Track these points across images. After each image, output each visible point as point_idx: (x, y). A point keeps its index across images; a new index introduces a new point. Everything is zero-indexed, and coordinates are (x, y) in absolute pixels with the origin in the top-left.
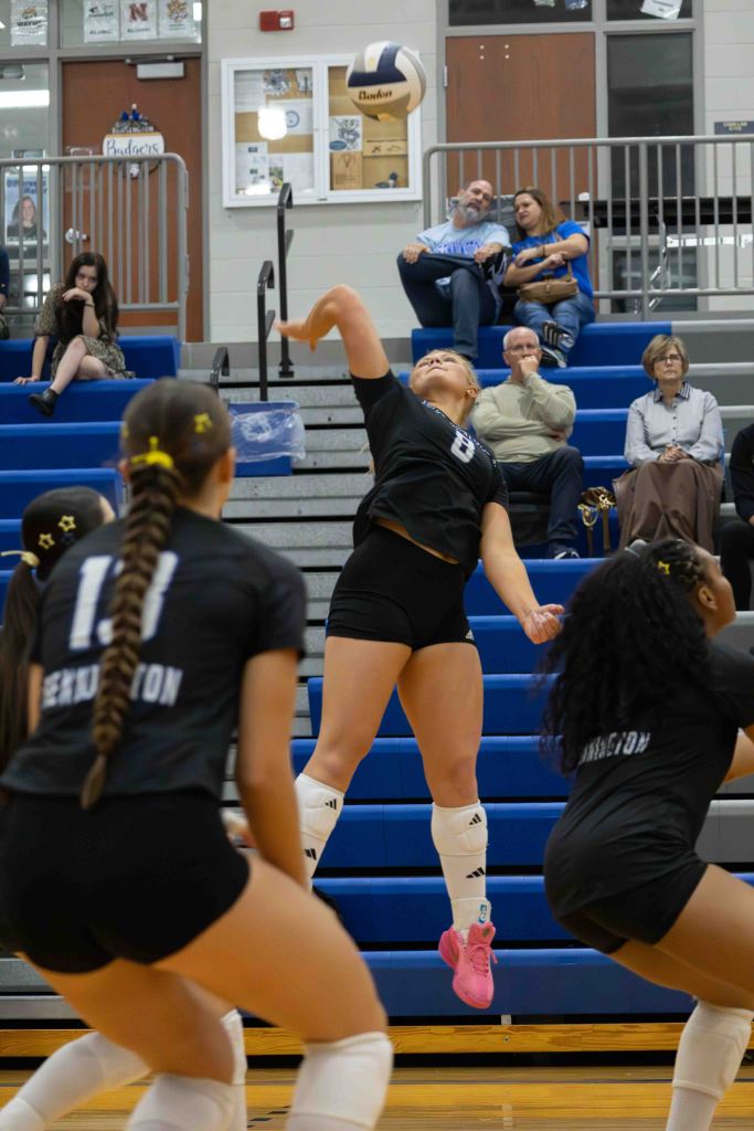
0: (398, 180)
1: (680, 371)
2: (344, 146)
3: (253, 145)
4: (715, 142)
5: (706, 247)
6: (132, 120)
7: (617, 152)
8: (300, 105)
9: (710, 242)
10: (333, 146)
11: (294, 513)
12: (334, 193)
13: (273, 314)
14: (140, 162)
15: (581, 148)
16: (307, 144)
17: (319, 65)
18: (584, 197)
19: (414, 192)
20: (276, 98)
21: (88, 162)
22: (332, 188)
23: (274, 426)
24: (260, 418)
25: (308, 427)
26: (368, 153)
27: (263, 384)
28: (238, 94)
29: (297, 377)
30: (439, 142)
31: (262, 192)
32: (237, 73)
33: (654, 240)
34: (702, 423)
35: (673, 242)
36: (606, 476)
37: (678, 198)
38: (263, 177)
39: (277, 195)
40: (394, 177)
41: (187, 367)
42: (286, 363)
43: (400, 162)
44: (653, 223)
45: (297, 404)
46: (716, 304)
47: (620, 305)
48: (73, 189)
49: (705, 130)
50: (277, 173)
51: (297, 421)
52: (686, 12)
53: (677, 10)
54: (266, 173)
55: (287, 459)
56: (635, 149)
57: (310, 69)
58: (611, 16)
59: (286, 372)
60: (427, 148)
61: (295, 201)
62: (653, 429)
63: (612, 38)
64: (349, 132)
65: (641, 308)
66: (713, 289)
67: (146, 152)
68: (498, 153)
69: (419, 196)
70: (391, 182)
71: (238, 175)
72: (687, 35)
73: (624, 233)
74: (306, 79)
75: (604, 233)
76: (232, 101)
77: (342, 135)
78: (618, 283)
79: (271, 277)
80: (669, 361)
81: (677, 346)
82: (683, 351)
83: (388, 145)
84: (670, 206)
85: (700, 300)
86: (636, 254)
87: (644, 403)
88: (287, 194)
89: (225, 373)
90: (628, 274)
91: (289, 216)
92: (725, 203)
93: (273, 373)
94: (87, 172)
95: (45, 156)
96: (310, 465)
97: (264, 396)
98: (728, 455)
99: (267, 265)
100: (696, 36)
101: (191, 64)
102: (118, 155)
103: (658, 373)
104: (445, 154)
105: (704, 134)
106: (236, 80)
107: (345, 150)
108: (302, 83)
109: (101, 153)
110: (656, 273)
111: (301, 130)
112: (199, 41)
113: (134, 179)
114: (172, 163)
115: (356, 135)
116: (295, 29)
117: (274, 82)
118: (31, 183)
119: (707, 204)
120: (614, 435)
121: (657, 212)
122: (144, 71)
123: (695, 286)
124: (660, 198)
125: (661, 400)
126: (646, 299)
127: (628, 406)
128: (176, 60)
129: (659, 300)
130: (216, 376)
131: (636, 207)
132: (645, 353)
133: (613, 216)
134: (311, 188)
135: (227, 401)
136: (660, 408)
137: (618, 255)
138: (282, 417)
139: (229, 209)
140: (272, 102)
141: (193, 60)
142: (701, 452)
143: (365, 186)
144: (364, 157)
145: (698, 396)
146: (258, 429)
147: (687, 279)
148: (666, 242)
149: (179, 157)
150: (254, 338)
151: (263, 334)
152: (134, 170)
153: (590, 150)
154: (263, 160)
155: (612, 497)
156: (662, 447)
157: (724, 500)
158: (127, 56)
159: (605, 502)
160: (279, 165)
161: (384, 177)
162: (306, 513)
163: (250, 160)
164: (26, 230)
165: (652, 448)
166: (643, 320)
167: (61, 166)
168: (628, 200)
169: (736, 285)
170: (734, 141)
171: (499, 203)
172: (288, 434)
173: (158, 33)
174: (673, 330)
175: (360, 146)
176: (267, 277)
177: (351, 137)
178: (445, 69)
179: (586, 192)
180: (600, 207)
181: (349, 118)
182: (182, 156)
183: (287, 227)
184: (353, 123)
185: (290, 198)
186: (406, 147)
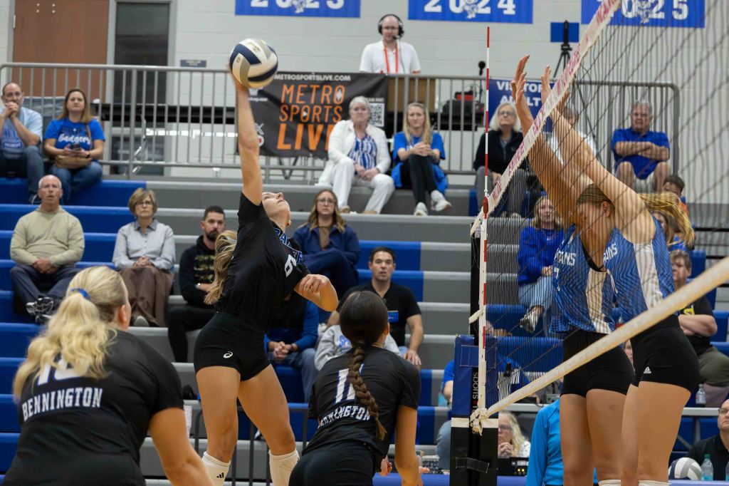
1: (151, 212)
4: (179, 71)
5: (171, 137)
7: (118, 74)
9: (173, 133)
15: (96, 70)
18: (97, 101)
30: (8, 61)
33: (138, 131)
34: (163, 245)
35: (150, 132)
37: (155, 105)
44: (138, 119)
46: (175, 172)
47: (115, 170)
49: (174, 64)
56: (129, 72)
60: (1, 65)
62: (132, 247)
63: (120, 4)
65: (128, 173)
66: (173, 163)
68: (44, 70)
72: (166, 5)
73: (119, 126)
75: (108, 124)
78: (115, 156)
80: (145, 205)
81: (150, 196)
82: (153, 198)
84: (149, 109)
85: (166, 169)
86: (127, 139)
87: (127, 229)
90: (121, 152)
92: (184, 110)
98: (177, 266)
100: (172, 6)
103: (137, 212)
104: (11, 69)
105: (173, 65)
110: (138, 151)
119: (172, 109)
121: (141, 113)
123: (162, 160)
124: (144, 104)
125: (139, 229)
126: (131, 167)
129: (140, 168)
131: (128, 109)
132: (130, 200)
133: (116, 114)
136: (138, 234)
137: (115, 139)
142: (160, 263)
145: (162, 228)
147: (158, 156)
148: (145, 132)
153: (102, 72)
156: (137, 258)
157: (172, 293)
165: (130, 259)
166: (129, 179)
168: (123, 104)
169: (188, 161)
170: (191, 71)
171: (43, 101)
174: (147, 187)
178: (15, 17)
179: (98, 98)
180: (106, 108)
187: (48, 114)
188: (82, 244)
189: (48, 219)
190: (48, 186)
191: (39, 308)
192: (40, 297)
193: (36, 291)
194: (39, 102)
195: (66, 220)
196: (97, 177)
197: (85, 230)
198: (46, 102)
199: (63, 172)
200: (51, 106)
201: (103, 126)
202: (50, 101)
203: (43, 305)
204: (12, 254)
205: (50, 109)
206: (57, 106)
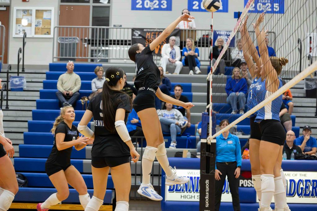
0: (48, 33)
1: (102, 74)
3: (19, 25)
4: (113, 28)
5: (110, 50)
7: (93, 29)
8: (29, 17)
9: (111, 48)
10: (36, 26)
11: (23, 99)
13: (21, 58)
15: (86, 28)
16: (30, 25)
17: (34, 9)
18: (86, 38)
19: (51, 36)
20: (25, 15)
22: (35, 34)
23: (20, 81)
24: (17, 79)
25: (27, 82)
26: (43, 27)
27: (18, 73)
28: (17, 14)
29: (25, 72)
30: (57, 25)
31: (22, 35)
32: (17, 10)
33: (99, 48)
35: (103, 48)
36: (87, 94)
37: (105, 39)
38: (21, 31)
41: (3, 69)
42: (23, 69)
43: (49, 30)
44: (100, 44)
45: (25, 77)
46: (112, 61)
47: (92, 60)
50: (24, 30)
51: (24, 80)
52: (109, 2)
53: (107, 2)
55: (22, 88)
56: (97, 29)
57: (32, 10)
58: (94, 2)
59: (23, 71)
60: (55, 27)
61: (27, 36)
62: (97, 86)
63: (94, 7)
64: (39, 23)
65: (96, 61)
66: (111, 58)
68: (69, 28)
70: (47, 34)
71: (16, 31)
72: (109, 7)
73: (93, 46)
74: (31, 12)
75: (90, 46)
76: (16, 16)
77: (37, 24)
78: (92, 56)
79: (21, 51)
80: (100, 72)
81: (102, 69)
83: (47, 26)
84: (103, 41)
85: (109, 60)
86: (96, 51)
87: (95, 80)
88: (25, 35)
89: (10, 70)
90: (94, 55)
92: (114, 41)
93: (20, 71)
96: (27, 89)
97: (18, 75)
99: (20, 48)
100: (111, 7)
101: (8, 8)
103: (98, 74)
104: (58, 28)
105: (111, 26)
106: (17, 11)
107: (38, 27)
108: (30, 13)
110: (99, 54)
111: (30, 22)
112: (9, 3)
114: (2, 27)
115: (40, 24)
116: (29, 2)
117: (24, 12)
119: (111, 41)
120: (89, 86)
121: (100, 42)
123: (107, 57)
124: (101, 39)
125: (98, 79)
126: (97, 60)
127: (92, 80)
128: (5, 7)
129: (100, 60)
130: (8, 71)
131: (96, 41)
132: (95, 70)
133: (92, 42)
134: (31, 33)
135: (10, 76)
136: (98, 81)
137: (92, 51)
138: (22, 79)
139: (14, 38)
141: (8, 7)
143: (42, 34)
144: (42, 28)
146: (17, 82)
147: (106, 56)
148: (102, 48)
149: (4, 26)
150: (17, 63)
151: (19, 62)
153: (88, 29)
154: (21, 28)
155: (88, 99)
159: (86, 99)
161: (46, 32)
162: (25, 99)
163: (19, 28)
166: (97, 63)
168: (95, 39)
169: (116, 57)
170: (117, 28)
172: (23, 83)
173: (1, 1)
175: (41, 26)
176: (20, 51)
178: (59, 12)
179: (86, 37)
180: (89, 40)
181: (39, 20)
182: (4, 25)
183: (25, 41)
184: (40, 21)
185: (26, 36)
186: (51, 27)
188: (80, 84)
190: (70, 65)
195: (75, 76)
197: (82, 80)
198: (69, 38)
200: (70, 40)
201: (88, 46)
202: (71, 38)
204: (58, 88)
205: (71, 41)
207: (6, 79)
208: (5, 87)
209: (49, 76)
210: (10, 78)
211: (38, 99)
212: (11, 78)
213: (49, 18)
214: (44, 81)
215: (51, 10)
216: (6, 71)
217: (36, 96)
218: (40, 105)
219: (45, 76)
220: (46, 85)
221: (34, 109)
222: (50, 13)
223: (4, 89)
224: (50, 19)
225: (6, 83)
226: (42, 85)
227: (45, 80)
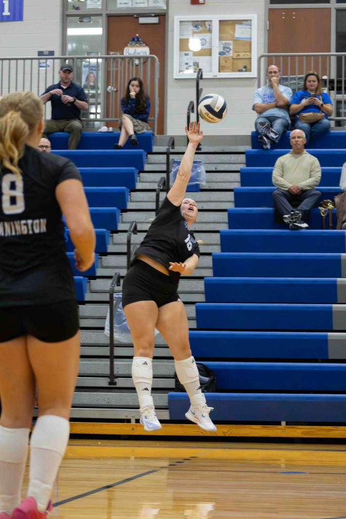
0: (247, 69)
2: (225, 54)
3: (187, 52)
6: (136, 41)
7: (339, 58)
8: (207, 36)
10: (221, 54)
12: (220, 73)
14: (139, 58)
15: (324, 57)
16: (209, 52)
17: (215, 19)
18: (325, 77)
19: (253, 74)
20: (197, 33)
21: (118, 58)
22: (219, 72)
25: (207, 172)
26: (235, 57)
28: (181, 30)
29: (203, 151)
30: (265, 52)
31: (190, 73)
32: (181, 22)
36: (331, 195)
38: (190, 66)
39: (196, 74)
40: (245, 67)
41: (157, 145)
43: (247, 61)
45: (203, 162)
47: (339, 124)
48: (111, 69)
50: (196, 64)
51: (202, 169)
54: (192, 64)
55: (198, 185)
57: (211, 21)
60: (259, 55)
61: (204, 77)
63: (338, 10)
64: (227, 48)
67: (142, 54)
68: (289, 58)
69: (255, 75)
70: (244, 69)
71: (180, 65)
73: (341, 93)
74: (209, 25)
75: (333, 93)
76: (178, 33)
77: (224, 49)
78: (338, 114)
79: (193, 108)
83: (244, 53)
86: (345, 103)
88: (200, 74)
89: (173, 148)
90: (343, 111)
91: (201, 83)
94: (117, 63)
95: (99, 55)
96: (207, 188)
99: (192, 103)
101: (162, 18)
102: (130, 55)
104: (267, 58)
106: (180, 25)
107: (225, 56)
108: (208, 27)
109: (123, 54)
111: (207, 46)
112: (165, 8)
113: (137, 65)
114: (153, 59)
115: (230, 49)
116: (206, 4)
117: (196, 26)
118: (94, 67)
122: (142, 20)
127: (342, 166)
128: (155, 16)
130: (169, 149)
131: (345, 82)
133: (338, 86)
134: (211, 69)
135: (173, 160)
137: (339, 102)
138: (196, 166)
139: (176, 79)
140: (195, 35)
141: (162, 16)
143: (233, 71)
144: (233, 59)
149: (155, 57)
152: (137, 62)
153: (328, 57)
154: (191, 60)
155: (334, 204)
158: (135, 14)
159: (331, 206)
160: (197, 61)
161: (241, 67)
163: (185, 59)
164: (91, 86)
167: (106, 59)
168: (343, 79)
171: (289, 79)
172: (198, 174)
173: (148, 4)
175: (231, 54)
176: (191, 108)
177: (228, 50)
178: (268, 22)
179: (326, 75)
180: (332, 82)
181: (227, 42)
182: (157, 56)
183: (200, 87)
184: (228, 44)
185: (202, 75)
186: (251, 55)
187: (293, 87)
188: (319, 174)
189: (296, 158)
190: (294, 138)
191: (292, 219)
192: (292, 211)
193: (289, 207)
194: (286, 79)
195: (309, 159)
196: (327, 128)
198: (291, 79)
199: (306, 125)
200: (294, 82)
201: (330, 94)
202: (294, 79)
203: (294, 217)
205: (295, 84)
206: (299, 82)
207: (164, 168)
208: (164, 184)
209: (251, 160)
210: (172, 166)
211: (230, 206)
212: (174, 165)
213: (248, 36)
214: (241, 169)
215: (251, 20)
216: (163, 149)
217: (227, 201)
218: (234, 220)
219: (242, 158)
220: (246, 178)
221: (224, 228)
222: (249, 27)
223: (162, 188)
224: (251, 39)
225: (164, 175)
226: (237, 177)
227: (243, 167)
